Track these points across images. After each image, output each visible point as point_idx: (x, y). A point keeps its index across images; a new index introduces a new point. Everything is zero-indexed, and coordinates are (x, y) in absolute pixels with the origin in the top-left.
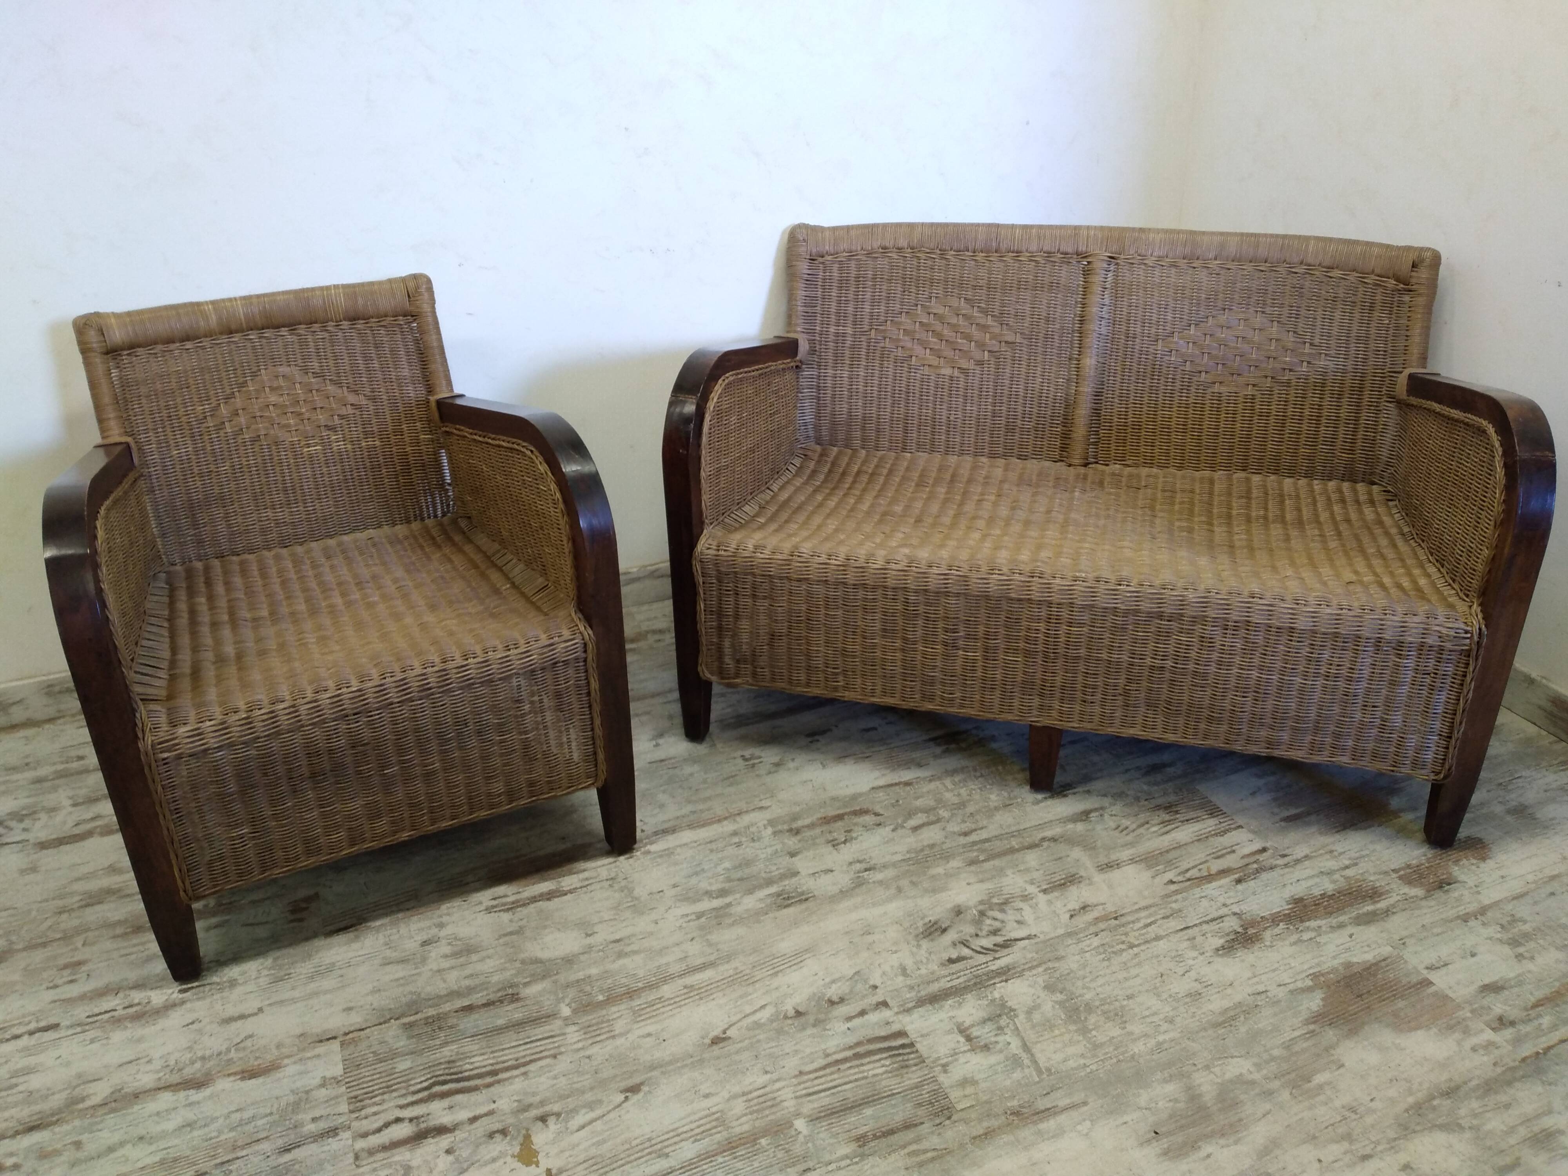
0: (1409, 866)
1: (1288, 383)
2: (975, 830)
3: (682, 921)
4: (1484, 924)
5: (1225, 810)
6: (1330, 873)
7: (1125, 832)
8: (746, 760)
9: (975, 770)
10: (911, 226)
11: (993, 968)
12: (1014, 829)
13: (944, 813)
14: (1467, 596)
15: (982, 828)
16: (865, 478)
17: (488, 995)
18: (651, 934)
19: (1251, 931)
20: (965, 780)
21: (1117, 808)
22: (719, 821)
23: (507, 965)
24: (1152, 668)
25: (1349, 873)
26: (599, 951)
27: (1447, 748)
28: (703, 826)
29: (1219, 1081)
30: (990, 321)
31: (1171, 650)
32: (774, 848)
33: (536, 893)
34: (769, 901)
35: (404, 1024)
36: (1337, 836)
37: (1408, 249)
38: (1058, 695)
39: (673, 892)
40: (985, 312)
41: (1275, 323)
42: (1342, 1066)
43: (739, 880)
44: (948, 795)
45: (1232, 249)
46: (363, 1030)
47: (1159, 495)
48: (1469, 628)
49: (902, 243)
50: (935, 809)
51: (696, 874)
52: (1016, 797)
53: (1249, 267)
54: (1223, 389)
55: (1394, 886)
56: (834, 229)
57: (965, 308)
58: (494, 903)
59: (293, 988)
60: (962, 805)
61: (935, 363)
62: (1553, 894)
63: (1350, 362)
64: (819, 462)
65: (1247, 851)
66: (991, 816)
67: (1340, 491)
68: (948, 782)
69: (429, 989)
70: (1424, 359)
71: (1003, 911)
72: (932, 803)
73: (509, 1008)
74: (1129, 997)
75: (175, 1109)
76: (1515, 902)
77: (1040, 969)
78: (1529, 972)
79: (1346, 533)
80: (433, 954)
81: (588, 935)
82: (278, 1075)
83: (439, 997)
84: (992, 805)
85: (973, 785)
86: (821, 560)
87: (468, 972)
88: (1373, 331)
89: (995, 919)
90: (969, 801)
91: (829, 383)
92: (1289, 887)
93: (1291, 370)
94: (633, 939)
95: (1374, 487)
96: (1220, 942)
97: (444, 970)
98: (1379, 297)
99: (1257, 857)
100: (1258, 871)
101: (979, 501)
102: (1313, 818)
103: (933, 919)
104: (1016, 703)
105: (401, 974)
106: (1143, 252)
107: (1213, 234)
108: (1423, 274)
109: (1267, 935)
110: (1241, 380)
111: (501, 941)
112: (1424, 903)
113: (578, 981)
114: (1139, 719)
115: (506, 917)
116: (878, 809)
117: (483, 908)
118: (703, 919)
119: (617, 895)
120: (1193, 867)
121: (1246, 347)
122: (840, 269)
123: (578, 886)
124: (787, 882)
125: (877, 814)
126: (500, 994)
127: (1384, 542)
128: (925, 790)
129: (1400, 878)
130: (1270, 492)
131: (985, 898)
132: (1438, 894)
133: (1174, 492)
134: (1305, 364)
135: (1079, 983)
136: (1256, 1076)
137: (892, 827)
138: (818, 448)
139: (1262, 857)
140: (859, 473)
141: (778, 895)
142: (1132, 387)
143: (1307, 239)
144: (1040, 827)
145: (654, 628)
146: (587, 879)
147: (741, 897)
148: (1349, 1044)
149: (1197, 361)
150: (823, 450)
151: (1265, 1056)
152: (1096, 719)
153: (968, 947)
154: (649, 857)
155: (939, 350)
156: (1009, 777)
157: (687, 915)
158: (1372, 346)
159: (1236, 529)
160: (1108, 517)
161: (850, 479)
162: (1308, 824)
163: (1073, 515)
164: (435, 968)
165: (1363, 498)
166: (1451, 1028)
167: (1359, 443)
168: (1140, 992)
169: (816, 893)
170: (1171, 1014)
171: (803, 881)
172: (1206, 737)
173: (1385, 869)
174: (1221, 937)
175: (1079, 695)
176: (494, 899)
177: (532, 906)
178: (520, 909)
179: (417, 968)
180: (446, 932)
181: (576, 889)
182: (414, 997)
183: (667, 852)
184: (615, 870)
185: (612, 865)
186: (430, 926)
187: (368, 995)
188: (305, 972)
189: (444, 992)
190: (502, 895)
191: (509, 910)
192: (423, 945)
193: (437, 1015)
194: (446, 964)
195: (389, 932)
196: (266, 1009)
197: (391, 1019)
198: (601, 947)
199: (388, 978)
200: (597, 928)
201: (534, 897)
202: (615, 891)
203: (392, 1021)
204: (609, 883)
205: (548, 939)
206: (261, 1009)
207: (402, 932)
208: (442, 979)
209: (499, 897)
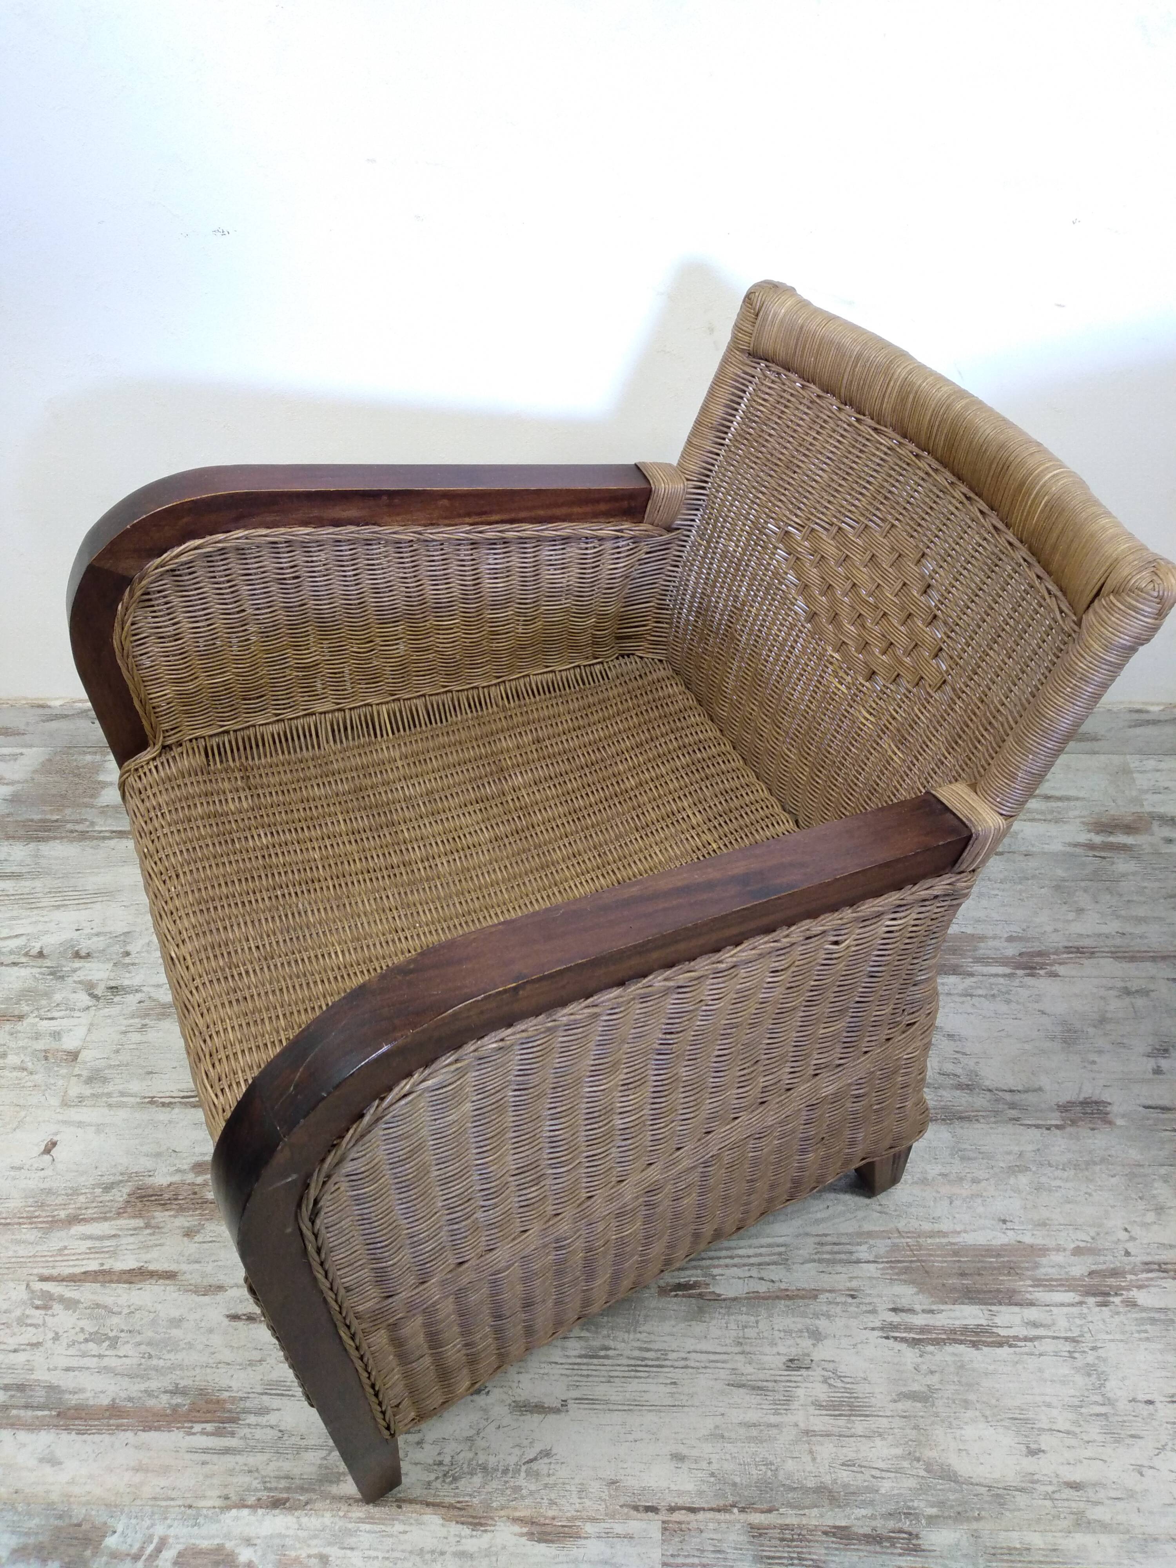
17: (873, 1517)
18: (1131, 1494)
23: (906, 1464)
26: (1048, 1496)
35: (752, 1527)
46: (693, 1510)
58: (895, 1318)
59: (609, 1379)
69: (790, 1465)
73: (903, 1561)
75: (442, 1553)
80: (800, 1392)
81: (1033, 1452)
82: (575, 1550)
83: (806, 1490)
87: (848, 1453)
94: (1102, 1495)
97: (814, 1433)
105: (753, 1416)
111: (900, 1406)
113: (1011, 1550)
115: (910, 1355)
117: (878, 1324)
119: (1080, 1380)
123: (1023, 1332)
126: (891, 1524)
145: (1162, 810)
146: (1035, 1325)
164: (802, 1425)
176: (894, 1310)
177: (949, 1349)
178: (930, 1348)
179: (776, 1413)
180: (823, 1352)
181: (1016, 1338)
182: (769, 1473)
183: (1163, 1317)
184: (1078, 1322)
185: (1075, 1310)
186: (801, 1331)
187: (706, 1439)
188: (628, 1353)
189: (811, 1483)
190: (908, 1307)
191: (914, 1343)
192: (788, 1368)
193: (800, 1527)
194: (820, 1422)
195: (744, 1318)
196: (571, 1405)
197: (733, 1506)
198: (1050, 1489)
199: (737, 1416)
200: (1045, 1441)
201: (953, 1331)
202: (1077, 1370)
203: (735, 1510)
204: (1068, 1347)
205: (969, 1432)
206: (564, 1403)
207: (761, 1325)
208: (811, 1452)
209: (902, 1311)
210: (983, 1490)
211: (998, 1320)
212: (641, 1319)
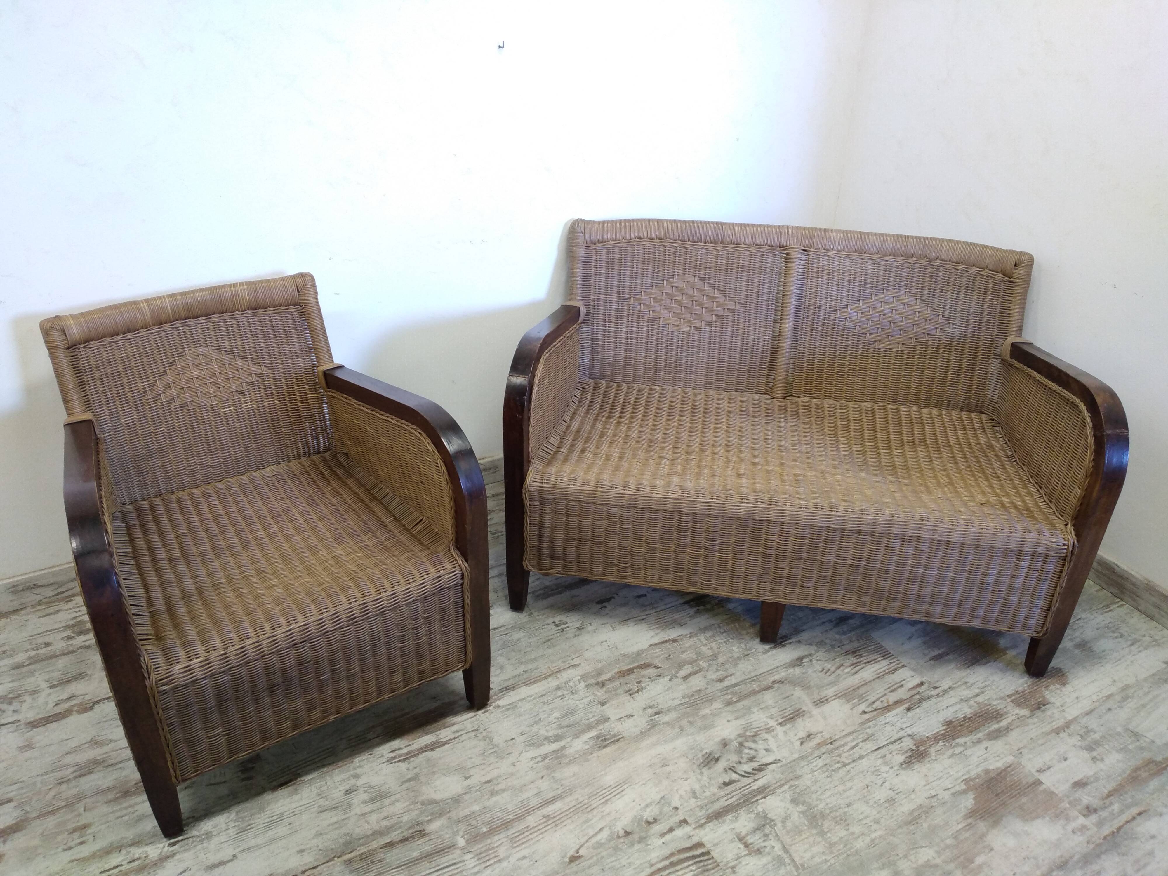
0: (1017, 692)
1: (927, 343)
2: (727, 677)
3: (532, 762)
4: (1069, 735)
5: (892, 652)
6: (967, 700)
7: (828, 674)
8: (557, 626)
9: (719, 627)
10: (659, 221)
11: (755, 788)
12: (753, 674)
13: (703, 664)
14: (1062, 516)
15: (731, 675)
16: (629, 408)
17: (403, 832)
18: (512, 774)
19: (922, 748)
20: (714, 636)
21: (820, 655)
22: (545, 678)
23: (412, 807)
24: (851, 566)
25: (980, 699)
26: (477, 791)
27: (1046, 617)
28: (534, 683)
29: (914, 866)
30: (716, 293)
31: (865, 554)
32: (588, 699)
33: (422, 745)
34: (591, 743)
35: (345, 861)
36: (968, 671)
37: (1013, 252)
38: (784, 582)
39: (522, 738)
40: (712, 286)
41: (919, 301)
42: (992, 849)
43: (567, 726)
44: (704, 649)
45: (889, 245)
46: (314, 869)
47: (839, 423)
48: (1066, 543)
49: (653, 235)
50: (696, 661)
51: (536, 723)
52: (750, 649)
53: (900, 259)
54: (882, 346)
55: (1009, 708)
56: (603, 223)
57: (699, 284)
58: (393, 755)
59: (256, 836)
60: (715, 657)
61: (677, 322)
62: (1110, 709)
63: (969, 330)
64: (593, 393)
65: (911, 685)
66: (736, 665)
67: (961, 419)
68: (702, 637)
69: (357, 830)
70: (1020, 330)
71: (755, 742)
72: (694, 656)
73: (420, 842)
74: (849, 805)
76: (1087, 717)
77: (786, 787)
78: (1101, 770)
79: (969, 456)
80: (355, 801)
81: (466, 778)
83: (368, 836)
84: (736, 655)
85: (721, 639)
86: (617, 491)
87: (385, 814)
88: (986, 308)
89: (750, 749)
90: (719, 653)
91: (600, 336)
92: (941, 712)
93: (928, 334)
94: (500, 780)
95: (983, 416)
96: (901, 758)
97: (366, 814)
98: (991, 285)
99: (918, 689)
100: (921, 700)
101: (715, 429)
102: (951, 657)
103: (708, 751)
104: (755, 587)
105: (335, 819)
106: (827, 248)
107: (876, 234)
108: (1021, 271)
109: (932, 750)
110: (894, 340)
111: (404, 786)
112: (1030, 721)
113: (466, 817)
114: (840, 598)
115: (403, 766)
116: (657, 662)
117: (385, 760)
118: (547, 761)
119: (482, 743)
120: (877, 700)
121: (897, 317)
122: (608, 253)
123: (452, 737)
124: (601, 727)
125: (657, 667)
126: (411, 831)
127: (996, 464)
128: (687, 645)
129: (1013, 701)
130: (914, 421)
131: (741, 732)
132: (1038, 713)
133: (849, 421)
134: (938, 330)
135: (814, 796)
136: (938, 861)
137: (669, 677)
138: (591, 382)
139: (922, 689)
140: (624, 404)
141: (597, 737)
142: (818, 343)
143: (942, 240)
144: (770, 672)
146: (457, 731)
147: (572, 740)
148: (995, 832)
149: (864, 325)
150: (596, 383)
151: (942, 845)
152: (810, 598)
153: (735, 772)
154: (499, 710)
155: (679, 313)
156: (744, 632)
157: (535, 758)
158: (985, 320)
159: (895, 451)
160: (807, 444)
161: (619, 409)
162: (949, 662)
163: (783, 443)
164: (359, 813)
165: (976, 425)
166: (1057, 816)
167: (974, 387)
168: (854, 801)
169: (624, 735)
170: (877, 816)
171: (613, 725)
172: (884, 610)
173: (1002, 695)
174: (903, 754)
175: (799, 582)
176: (392, 752)
177: (420, 756)
178: (412, 759)
179: (345, 814)
180: (360, 782)
181: (451, 740)
182: (348, 838)
183: (512, 706)
184: (476, 723)
185: (474, 719)
186: (349, 778)
187: (313, 838)
188: (263, 822)
189: (370, 832)
190: (397, 748)
191: (404, 760)
192: (346, 794)
193: (368, 851)
194: (367, 809)
195: (319, 784)
196: (239, 855)
197: (334, 857)
198: (478, 788)
199: (326, 823)
200: (472, 772)
201: (422, 748)
202: (480, 740)
203: (336, 859)
204: (474, 733)
205: (438, 783)
206: (235, 856)
207: (328, 783)
208: (366, 821)
209: (396, 750)
210: (449, 801)
211: (440, 736)
212: (266, 806)
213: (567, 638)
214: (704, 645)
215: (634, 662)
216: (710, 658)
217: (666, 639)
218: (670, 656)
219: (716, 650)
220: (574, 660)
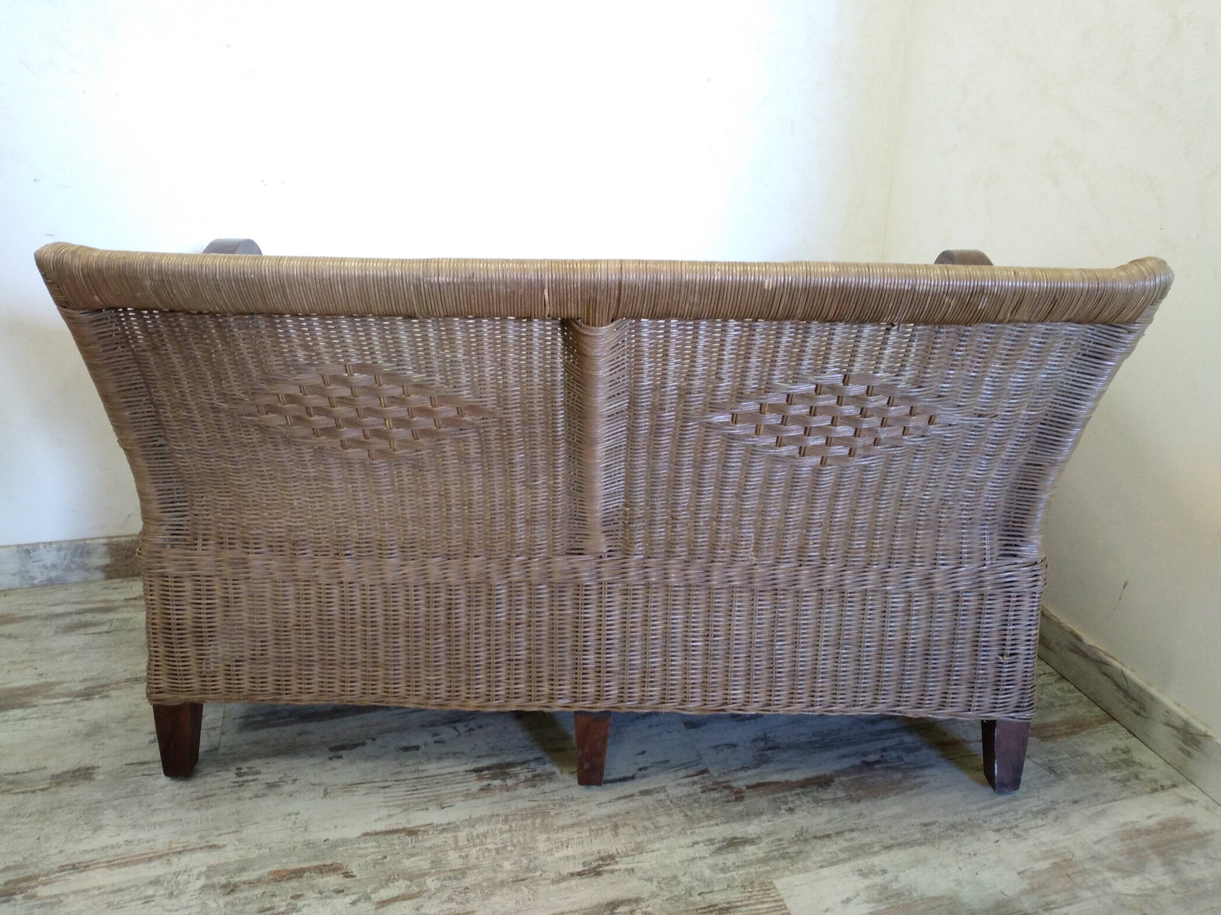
8: (240, 774)
13: (431, 883)
22: (149, 860)
28: (124, 865)
50: (424, 875)
60: (463, 872)
66: (488, 896)
72: (425, 865)
84: (500, 876)
90: (475, 867)
116: (354, 866)
125: (348, 875)
128: (427, 844)
137: (354, 897)
154: (31, 903)
213: (239, 799)
214: (457, 848)
215: (316, 858)
216: (451, 874)
217: (401, 827)
218: (385, 857)
219: (472, 861)
220: (222, 837)
